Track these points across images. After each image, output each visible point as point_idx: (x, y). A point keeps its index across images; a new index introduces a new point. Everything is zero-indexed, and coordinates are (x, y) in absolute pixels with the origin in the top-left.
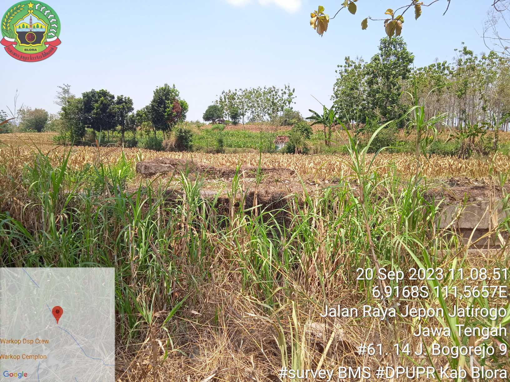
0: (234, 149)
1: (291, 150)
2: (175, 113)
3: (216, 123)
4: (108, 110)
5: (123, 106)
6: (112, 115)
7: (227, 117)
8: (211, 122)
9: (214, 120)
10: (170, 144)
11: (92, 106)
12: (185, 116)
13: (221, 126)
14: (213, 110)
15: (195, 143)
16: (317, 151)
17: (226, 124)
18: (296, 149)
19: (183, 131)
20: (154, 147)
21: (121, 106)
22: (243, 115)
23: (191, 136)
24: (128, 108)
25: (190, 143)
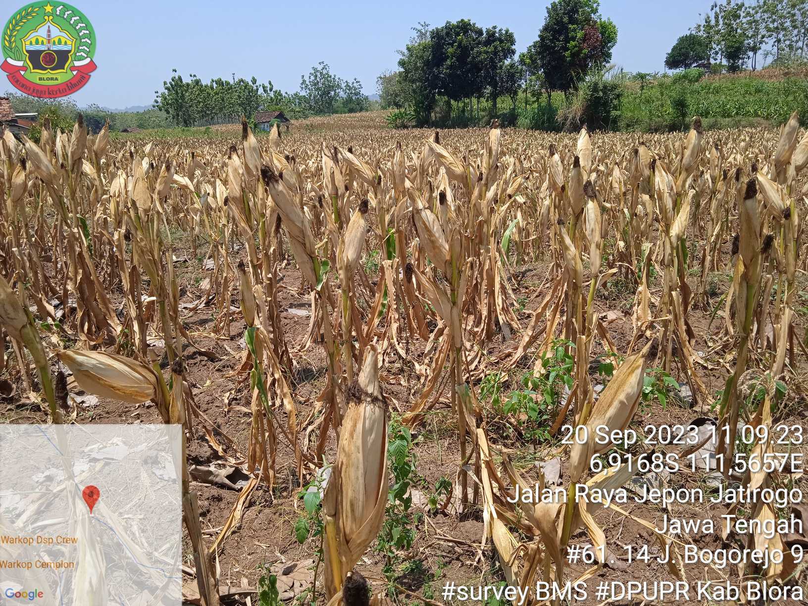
2: (585, 51)
4: (470, 59)
5: (496, 48)
10: (571, 116)
11: (444, 54)
14: (686, 44)
19: (601, 86)
21: (491, 49)
24: (504, 51)
25: (614, 113)
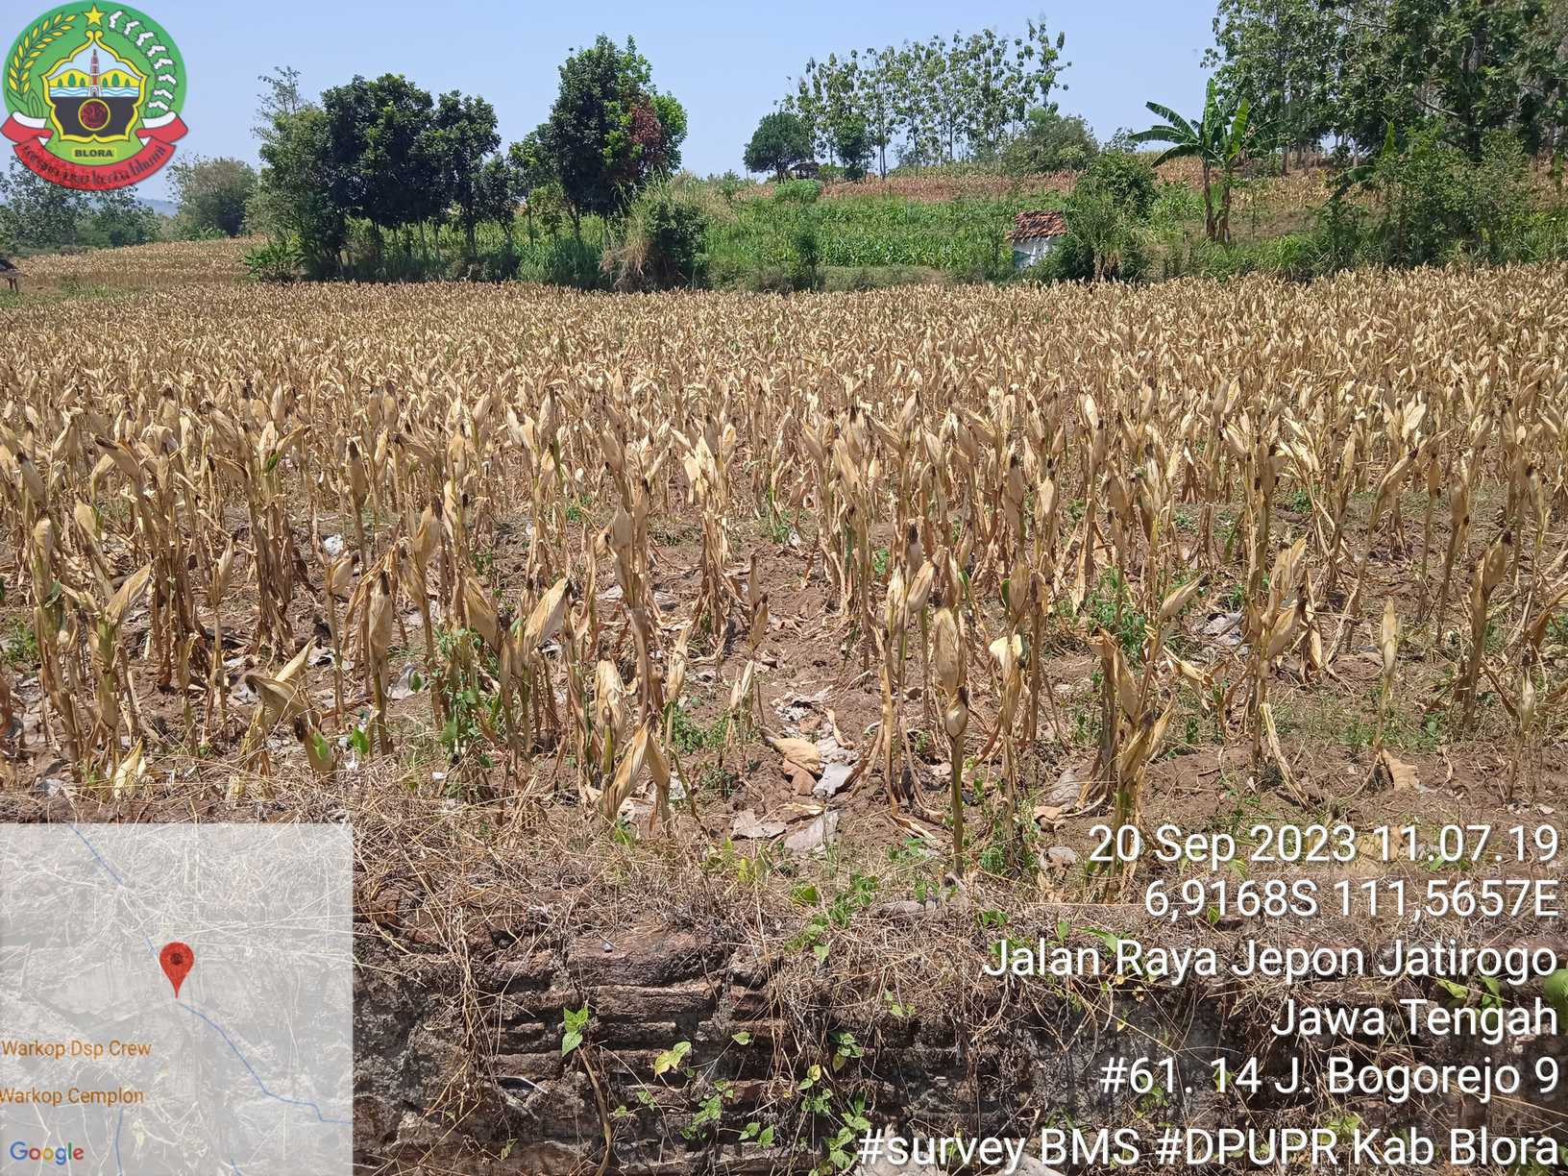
0: (859, 270)
1: (1076, 267)
2: (639, 148)
3: (789, 176)
4: (412, 150)
5: (463, 132)
6: (426, 167)
7: (828, 155)
8: (773, 173)
9: (782, 168)
10: (625, 262)
11: (359, 138)
12: (675, 157)
13: (808, 185)
14: (776, 130)
15: (715, 255)
16: (1177, 267)
17: (825, 179)
18: (1097, 261)
19: (671, 211)
20: (576, 276)
21: (454, 133)
22: (882, 142)
23: (702, 227)
24: (478, 137)
25: (699, 258)
